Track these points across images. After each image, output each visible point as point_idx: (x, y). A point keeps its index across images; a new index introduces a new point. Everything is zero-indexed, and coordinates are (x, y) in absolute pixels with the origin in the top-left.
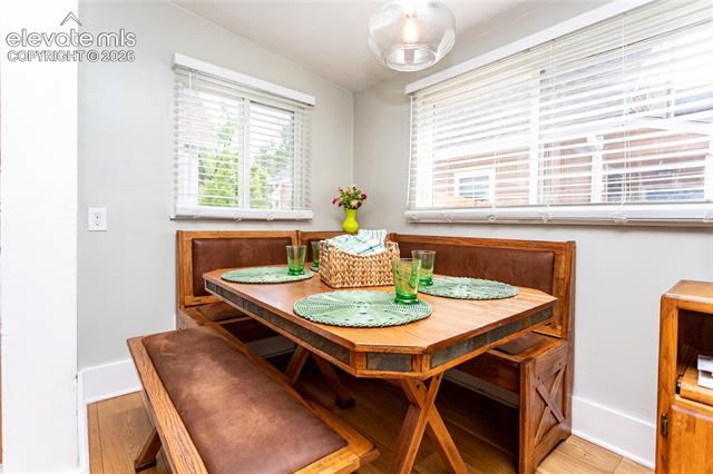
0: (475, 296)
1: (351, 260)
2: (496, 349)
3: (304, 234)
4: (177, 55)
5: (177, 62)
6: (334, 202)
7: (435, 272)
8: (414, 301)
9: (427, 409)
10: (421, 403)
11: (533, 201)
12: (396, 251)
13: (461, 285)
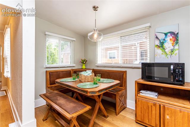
0: (107, 82)
1: (86, 77)
2: (109, 91)
3: (73, 69)
4: (46, 32)
5: (46, 34)
6: (80, 62)
7: (101, 78)
8: (97, 84)
9: (99, 103)
10: (98, 101)
11: (120, 63)
12: (94, 74)
13: (105, 80)
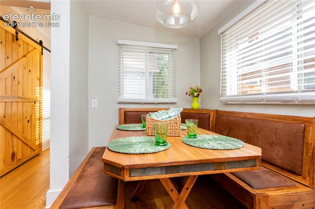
6: (187, 94)
